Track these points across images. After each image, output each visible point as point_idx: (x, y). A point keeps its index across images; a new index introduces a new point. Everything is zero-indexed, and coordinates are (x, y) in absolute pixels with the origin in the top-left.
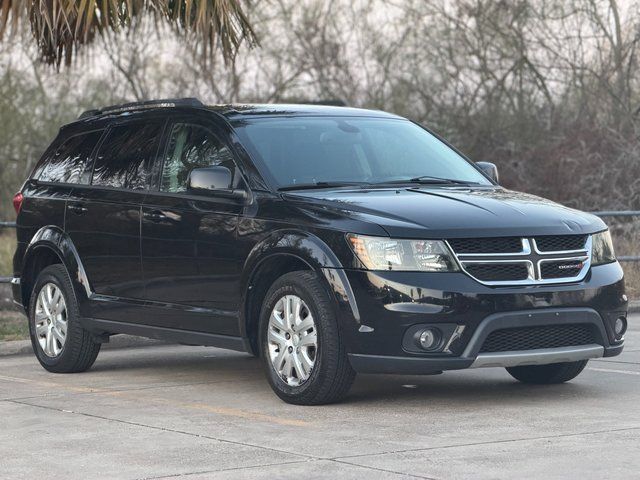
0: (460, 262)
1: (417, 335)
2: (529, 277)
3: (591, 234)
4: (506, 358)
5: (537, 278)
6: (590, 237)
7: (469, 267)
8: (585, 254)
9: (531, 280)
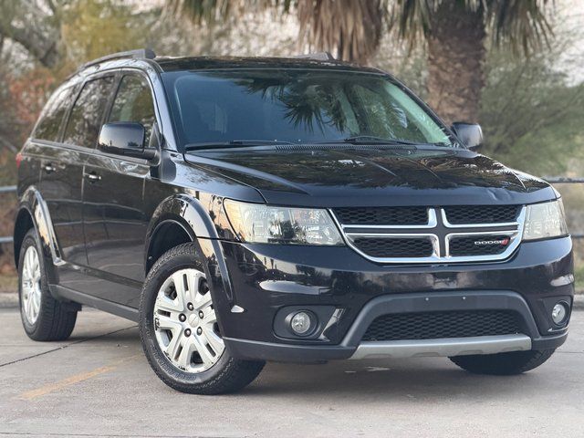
0: (345, 235)
1: (289, 318)
2: (434, 254)
3: (527, 205)
4: (395, 348)
5: (443, 255)
6: (524, 208)
7: (358, 242)
8: (515, 227)
9: (435, 258)
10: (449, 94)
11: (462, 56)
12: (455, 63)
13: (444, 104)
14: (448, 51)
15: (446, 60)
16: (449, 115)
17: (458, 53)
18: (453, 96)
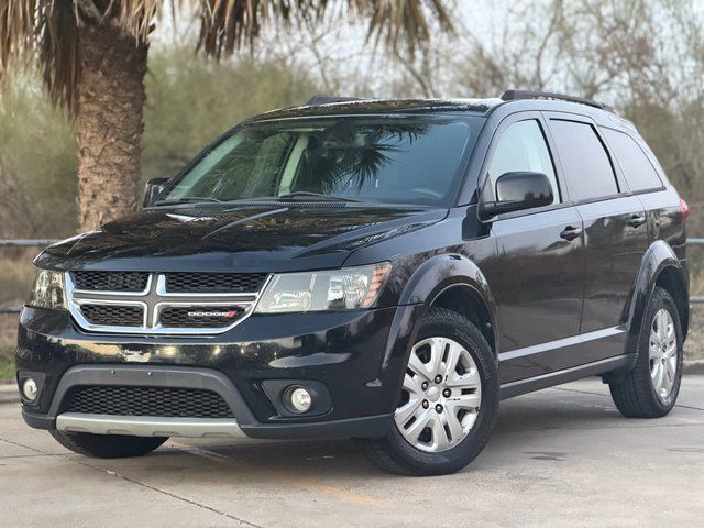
5: (150, 325)
8: (252, 298)
10: (117, 139)
11: (131, 94)
12: (125, 103)
13: (111, 151)
14: (115, 88)
15: (112, 98)
16: (116, 164)
17: (127, 91)
18: (121, 142)
